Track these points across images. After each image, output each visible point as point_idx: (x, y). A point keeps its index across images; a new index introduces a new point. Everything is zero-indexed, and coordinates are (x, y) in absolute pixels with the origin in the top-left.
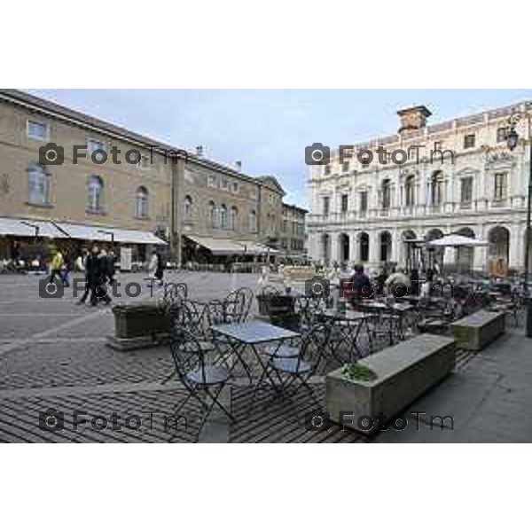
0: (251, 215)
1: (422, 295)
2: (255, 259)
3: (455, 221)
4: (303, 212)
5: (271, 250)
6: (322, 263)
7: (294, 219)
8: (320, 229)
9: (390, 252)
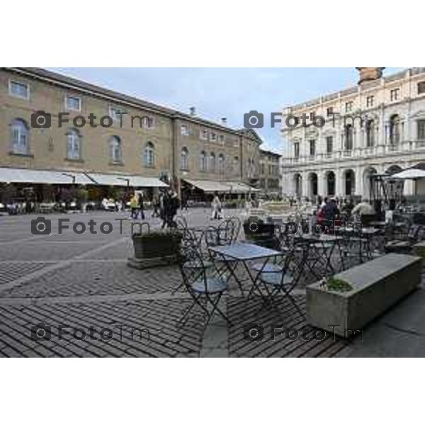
0: (235, 161)
1: (387, 221)
2: (239, 197)
3: (413, 157)
4: (278, 156)
5: (253, 189)
6: (295, 198)
7: (270, 163)
8: (293, 169)
9: (354, 187)
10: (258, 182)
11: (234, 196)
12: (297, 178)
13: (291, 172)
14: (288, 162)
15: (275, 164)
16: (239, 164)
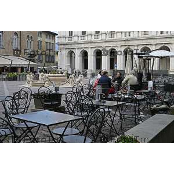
0: (15, 37)
2: (19, 70)
4: (54, 35)
5: (31, 63)
6: (70, 72)
7: (47, 40)
8: (67, 47)
9: (116, 63)
10: (36, 57)
11: (14, 69)
12: (71, 54)
13: (66, 49)
14: (63, 40)
15: (51, 41)
16: (19, 39)
